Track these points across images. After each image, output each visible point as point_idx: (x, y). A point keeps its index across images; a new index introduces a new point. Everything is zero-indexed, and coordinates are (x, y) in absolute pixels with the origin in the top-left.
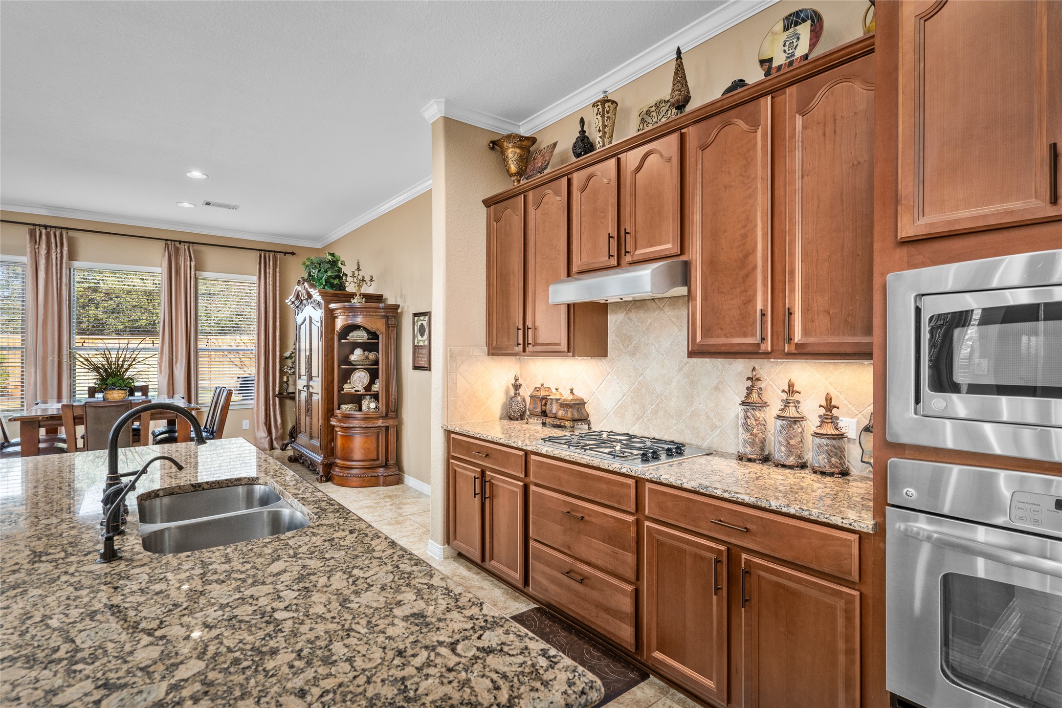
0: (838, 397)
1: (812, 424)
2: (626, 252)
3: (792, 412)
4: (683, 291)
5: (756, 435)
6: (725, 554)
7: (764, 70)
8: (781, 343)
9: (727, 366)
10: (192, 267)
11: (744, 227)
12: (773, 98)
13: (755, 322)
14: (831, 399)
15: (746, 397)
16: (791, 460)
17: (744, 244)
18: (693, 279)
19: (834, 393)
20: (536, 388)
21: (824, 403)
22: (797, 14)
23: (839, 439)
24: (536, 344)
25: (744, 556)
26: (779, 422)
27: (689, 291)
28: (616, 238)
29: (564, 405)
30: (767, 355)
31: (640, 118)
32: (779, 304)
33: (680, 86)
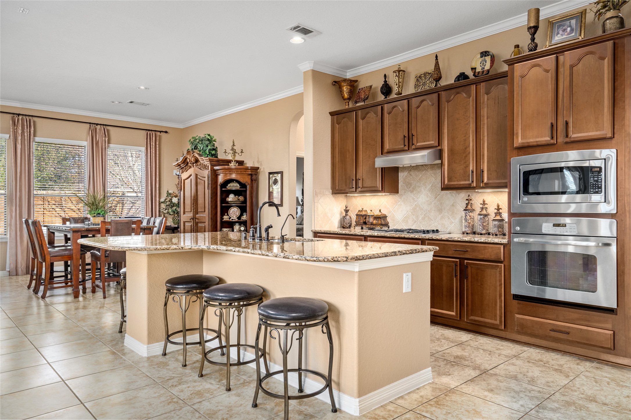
0: (502, 205)
1: (492, 216)
2: (413, 144)
3: (484, 212)
4: (439, 162)
5: (470, 223)
6: (458, 263)
7: (473, 72)
8: (479, 182)
9: (457, 195)
10: (106, 141)
11: (465, 136)
12: (476, 86)
13: (469, 175)
14: (499, 206)
15: (466, 208)
16: (484, 232)
17: (465, 143)
18: (444, 157)
19: (500, 204)
20: (359, 210)
21: (496, 208)
22: (486, 52)
23: (502, 221)
24: (363, 187)
25: (466, 261)
26: (479, 217)
27: (442, 162)
28: (407, 137)
29: (377, 218)
30: (474, 188)
31: (416, 79)
32: (478, 168)
33: (437, 72)
